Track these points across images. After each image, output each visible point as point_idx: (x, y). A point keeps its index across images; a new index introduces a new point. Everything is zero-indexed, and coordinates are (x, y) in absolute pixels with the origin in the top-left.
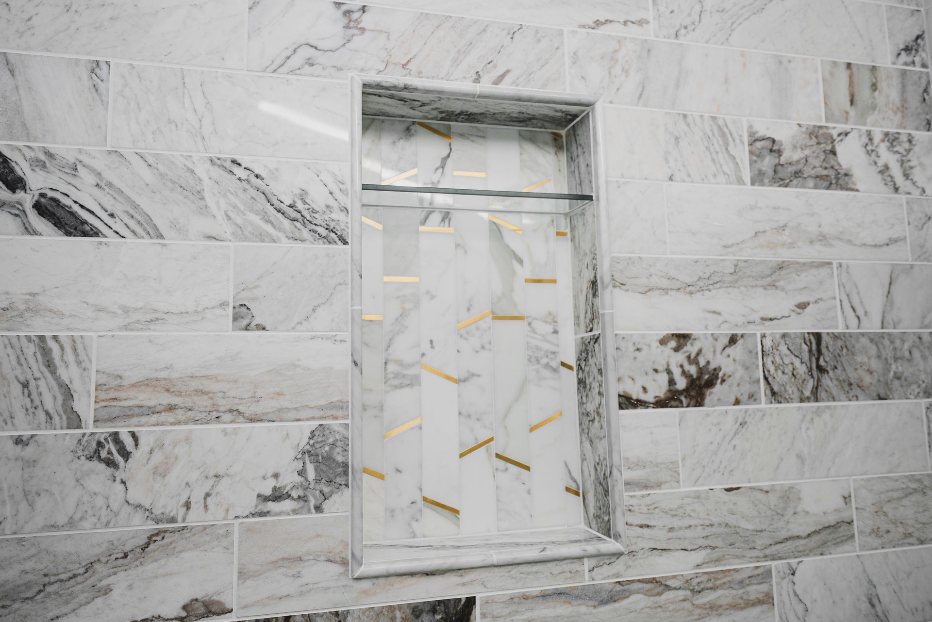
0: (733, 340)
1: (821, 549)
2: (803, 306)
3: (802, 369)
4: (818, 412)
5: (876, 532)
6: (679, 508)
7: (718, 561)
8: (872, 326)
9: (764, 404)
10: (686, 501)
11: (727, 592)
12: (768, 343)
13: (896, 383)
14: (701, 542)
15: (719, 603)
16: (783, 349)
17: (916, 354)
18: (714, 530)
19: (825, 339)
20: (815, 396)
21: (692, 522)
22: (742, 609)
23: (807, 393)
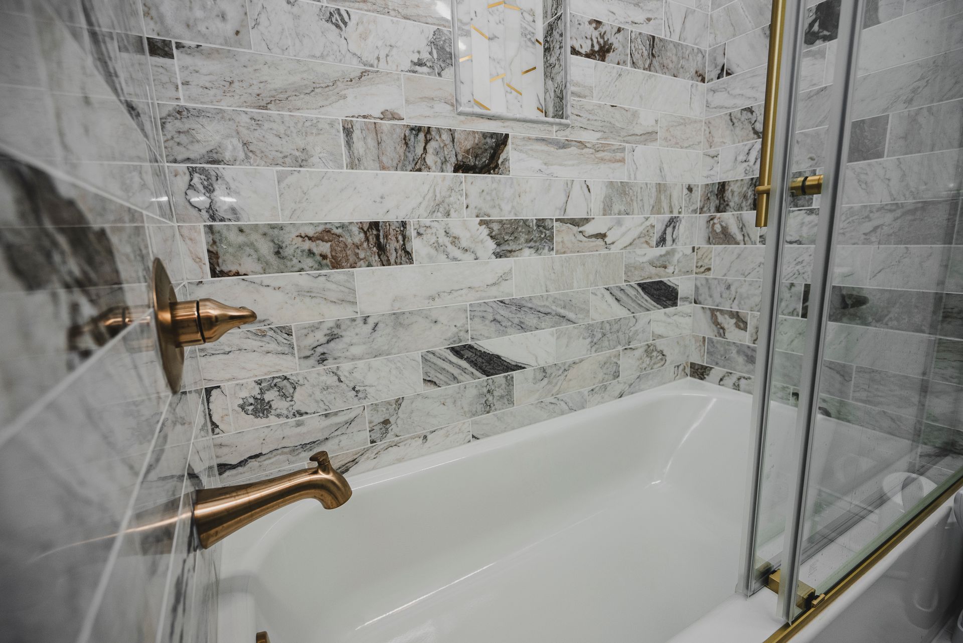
0: (619, 30)
1: (645, 142)
2: (649, 20)
3: (646, 53)
4: (650, 77)
5: (666, 139)
6: (593, 110)
7: (606, 138)
8: (675, 39)
9: (629, 67)
10: (595, 107)
11: (609, 154)
12: (633, 36)
13: (681, 70)
14: (600, 128)
15: (605, 158)
16: (639, 40)
17: (690, 56)
18: (605, 123)
19: (656, 40)
20: (649, 68)
21: (597, 118)
22: (614, 162)
23: (647, 66)
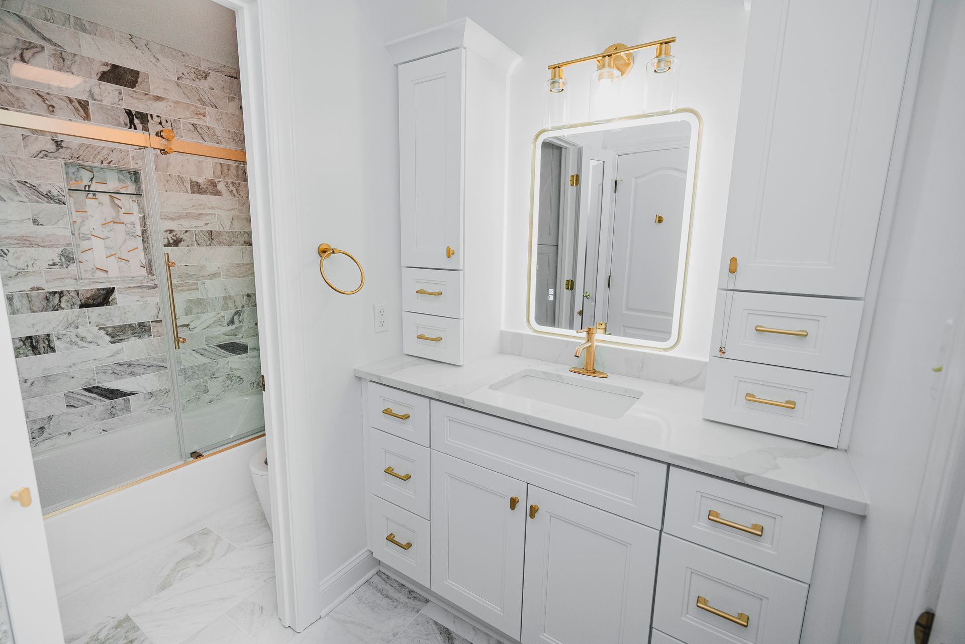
0: (186, 231)
1: (211, 279)
2: (207, 224)
3: (206, 239)
4: (211, 249)
5: (227, 275)
7: (183, 281)
8: (227, 229)
9: (196, 246)
11: (186, 287)
12: (197, 232)
13: (233, 243)
16: (201, 234)
17: (239, 236)
19: (213, 232)
20: (210, 245)
23: (208, 244)
